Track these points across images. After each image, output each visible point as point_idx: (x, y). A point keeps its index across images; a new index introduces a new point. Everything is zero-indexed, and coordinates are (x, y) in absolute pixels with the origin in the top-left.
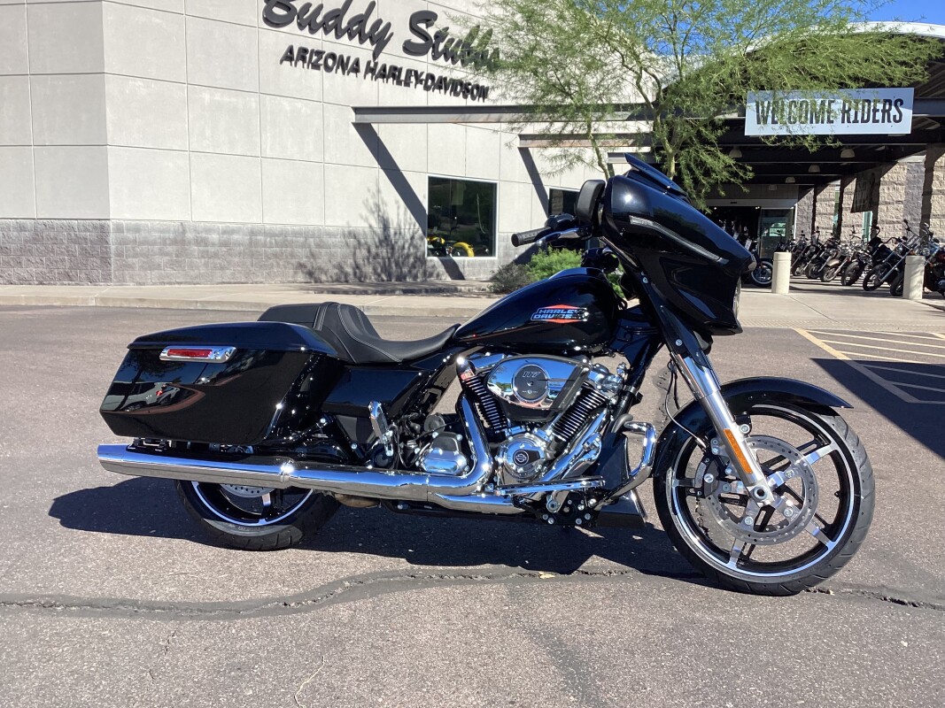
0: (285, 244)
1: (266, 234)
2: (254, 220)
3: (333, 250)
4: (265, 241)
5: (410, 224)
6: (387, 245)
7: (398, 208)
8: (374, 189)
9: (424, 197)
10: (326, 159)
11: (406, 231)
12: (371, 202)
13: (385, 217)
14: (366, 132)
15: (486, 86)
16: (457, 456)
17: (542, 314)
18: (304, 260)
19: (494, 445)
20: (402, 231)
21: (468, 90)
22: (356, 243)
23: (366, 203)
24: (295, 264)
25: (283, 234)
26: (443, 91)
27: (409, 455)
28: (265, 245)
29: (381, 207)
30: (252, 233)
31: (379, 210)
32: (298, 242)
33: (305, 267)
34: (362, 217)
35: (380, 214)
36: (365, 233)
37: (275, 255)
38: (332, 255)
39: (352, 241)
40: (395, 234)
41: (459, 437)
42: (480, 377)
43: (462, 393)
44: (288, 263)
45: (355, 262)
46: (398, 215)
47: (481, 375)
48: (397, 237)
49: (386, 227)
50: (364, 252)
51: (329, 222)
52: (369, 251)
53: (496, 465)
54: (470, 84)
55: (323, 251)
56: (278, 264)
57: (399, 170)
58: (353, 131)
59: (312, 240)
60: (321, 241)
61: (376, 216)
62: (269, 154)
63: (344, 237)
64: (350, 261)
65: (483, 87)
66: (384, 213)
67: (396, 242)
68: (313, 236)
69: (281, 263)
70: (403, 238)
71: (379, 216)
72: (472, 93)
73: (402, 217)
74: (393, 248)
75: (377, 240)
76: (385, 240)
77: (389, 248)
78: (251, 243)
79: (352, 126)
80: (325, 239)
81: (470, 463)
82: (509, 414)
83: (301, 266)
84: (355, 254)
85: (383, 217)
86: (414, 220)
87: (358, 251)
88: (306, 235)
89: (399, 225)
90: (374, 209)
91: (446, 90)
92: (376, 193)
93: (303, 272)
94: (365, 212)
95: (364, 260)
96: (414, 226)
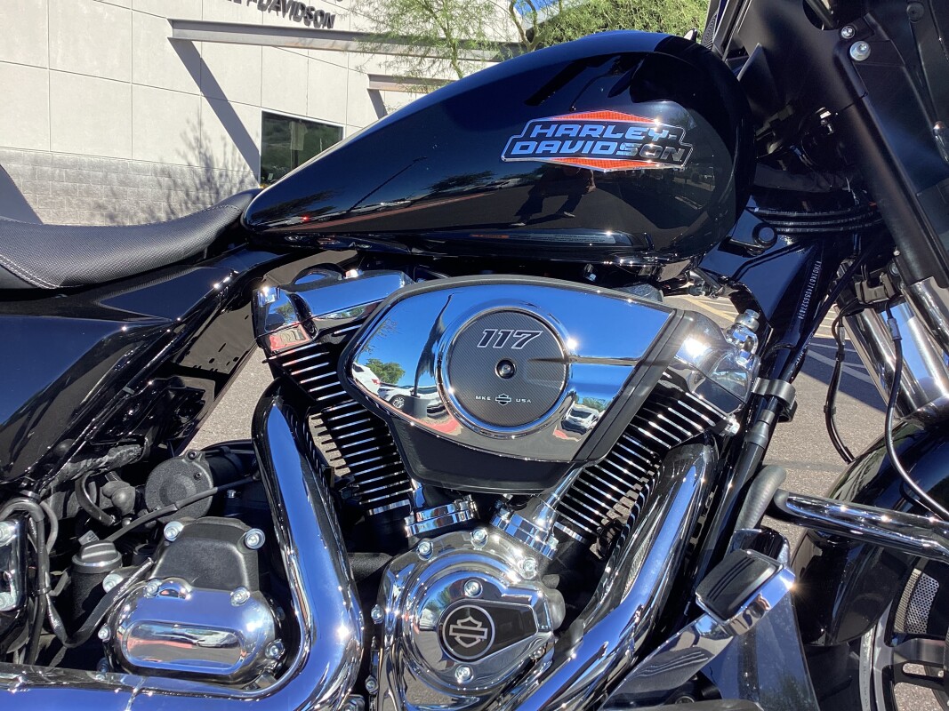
0: (79, 178)
1: (54, 164)
2: (39, 146)
3: (141, 190)
4: (53, 174)
5: (239, 166)
6: (211, 188)
7: (225, 145)
8: (195, 122)
9: (257, 135)
10: (135, 76)
11: (235, 173)
12: (191, 136)
13: (208, 155)
14: (186, 51)
15: (332, 14)
16: (244, 605)
17: (541, 138)
18: (103, 200)
19: (368, 563)
20: (230, 173)
21: (311, 16)
22: (171, 183)
23: (184, 136)
24: (92, 204)
25: (76, 165)
26: (280, 13)
27: (86, 593)
28: (52, 178)
29: (204, 142)
30: (36, 162)
31: (201, 147)
32: (96, 177)
33: (105, 208)
34: (179, 154)
35: (203, 151)
36: (182, 172)
37: (66, 192)
38: (140, 196)
39: (165, 180)
40: (221, 175)
41: (255, 538)
42: (328, 346)
43: (269, 393)
44: (83, 202)
45: (170, 206)
46: (225, 154)
47: (329, 338)
48: (223, 180)
49: (209, 167)
50: (182, 195)
51: (138, 156)
52: (187, 195)
53: (374, 631)
54: (313, 9)
55: (129, 190)
56: (70, 203)
57: (226, 100)
58: (169, 46)
59: (114, 175)
60: (127, 178)
61: (197, 152)
62: (59, 65)
63: (156, 175)
64: (164, 204)
65: (328, 14)
66: (207, 149)
67: (221, 186)
68: (116, 171)
69: (74, 201)
70: (230, 181)
71: (200, 153)
72: (316, 20)
73: (229, 156)
74: (217, 193)
75: (197, 182)
76: (208, 182)
77: (212, 192)
78: (34, 174)
79: (168, 43)
80: (132, 175)
81: (288, 632)
82: (421, 468)
83: (99, 207)
84: (169, 196)
85: (205, 155)
86: (244, 161)
87: (173, 193)
88: (106, 168)
89: (225, 165)
90: (194, 144)
91: (284, 12)
92: (197, 126)
93: (102, 215)
94: (183, 148)
95: (181, 205)
96: (244, 168)
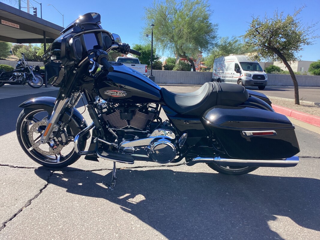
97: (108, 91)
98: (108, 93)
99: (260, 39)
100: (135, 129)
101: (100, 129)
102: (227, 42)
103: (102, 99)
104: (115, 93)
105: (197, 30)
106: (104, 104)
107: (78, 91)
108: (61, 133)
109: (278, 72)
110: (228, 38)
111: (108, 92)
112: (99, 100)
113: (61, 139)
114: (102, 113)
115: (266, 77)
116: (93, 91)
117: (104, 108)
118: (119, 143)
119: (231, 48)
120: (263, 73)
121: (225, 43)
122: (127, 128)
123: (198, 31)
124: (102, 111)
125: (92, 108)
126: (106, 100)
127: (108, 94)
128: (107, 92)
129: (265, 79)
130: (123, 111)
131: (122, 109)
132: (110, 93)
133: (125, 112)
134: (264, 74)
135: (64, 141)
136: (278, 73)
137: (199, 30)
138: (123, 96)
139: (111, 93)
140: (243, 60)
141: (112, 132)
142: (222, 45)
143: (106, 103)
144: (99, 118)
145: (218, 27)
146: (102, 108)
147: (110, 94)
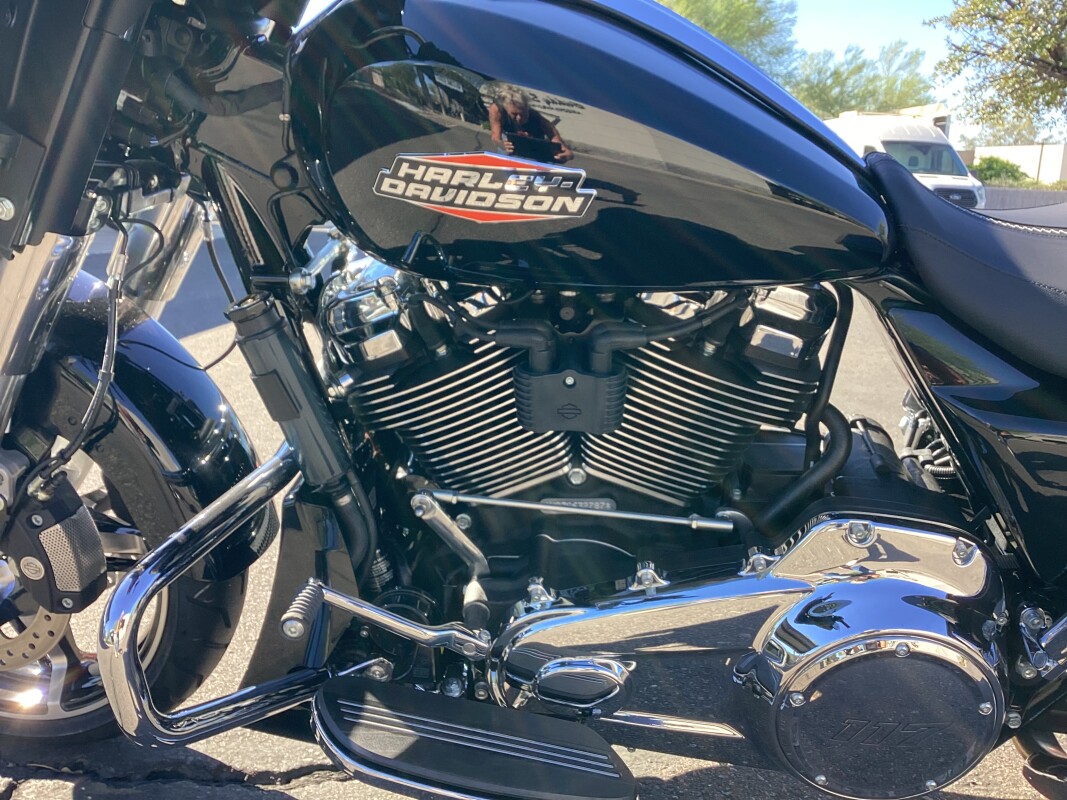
97: (414, 165)
98: (409, 179)
99: (1020, 31)
100: (622, 498)
101: (345, 500)
102: (826, 71)
103: (365, 245)
104: (485, 183)
105: (719, 23)
106: (380, 294)
107: (170, 182)
108: (37, 520)
109: (1011, 181)
110: (830, 55)
111: (418, 173)
112: (339, 263)
113: (39, 564)
114: (361, 367)
115: (981, 198)
116: (283, 178)
117: (380, 327)
118: (495, 617)
119: (842, 93)
120: (969, 182)
121: (819, 73)
122: (559, 488)
123: (724, 25)
124: (357, 353)
125: (278, 326)
126: (391, 257)
127: (412, 189)
128: (404, 169)
129: (976, 202)
130: (541, 357)
131: (537, 341)
132: (434, 184)
133: (557, 366)
134: (974, 186)
135: (68, 579)
136: (1011, 186)
137: (728, 25)
138: (564, 210)
139: (446, 188)
140: (894, 133)
141: (445, 519)
142: (807, 81)
143: (391, 284)
144: (335, 411)
145: (795, 14)
146: (356, 330)
147: (437, 195)
